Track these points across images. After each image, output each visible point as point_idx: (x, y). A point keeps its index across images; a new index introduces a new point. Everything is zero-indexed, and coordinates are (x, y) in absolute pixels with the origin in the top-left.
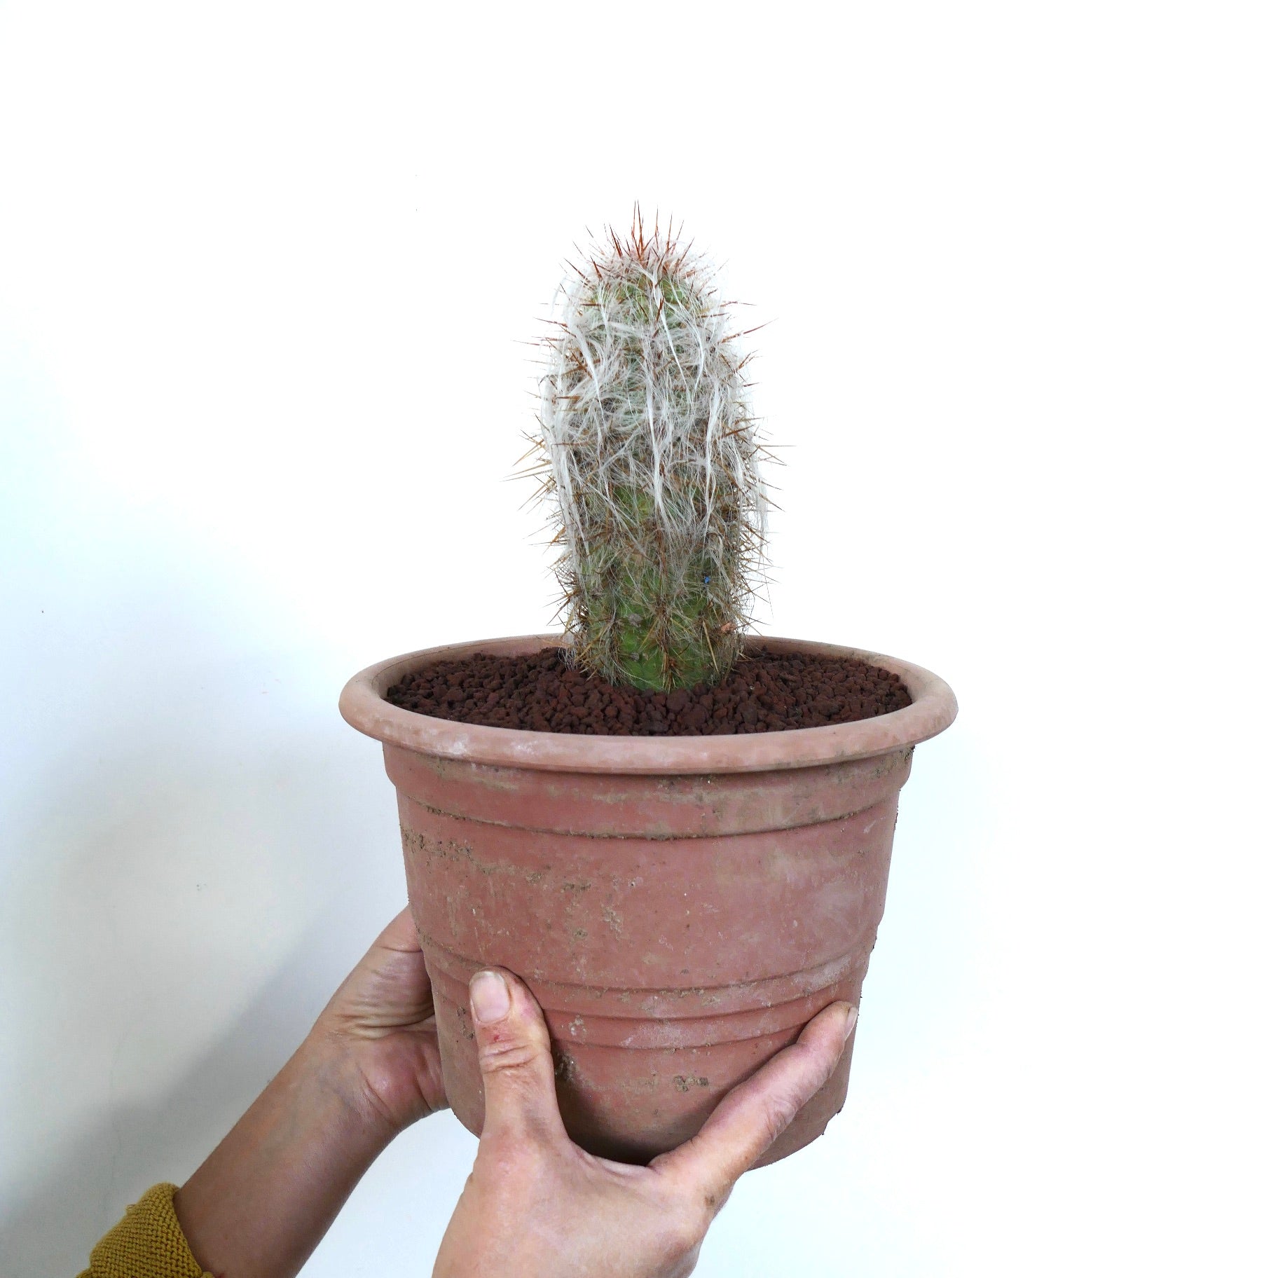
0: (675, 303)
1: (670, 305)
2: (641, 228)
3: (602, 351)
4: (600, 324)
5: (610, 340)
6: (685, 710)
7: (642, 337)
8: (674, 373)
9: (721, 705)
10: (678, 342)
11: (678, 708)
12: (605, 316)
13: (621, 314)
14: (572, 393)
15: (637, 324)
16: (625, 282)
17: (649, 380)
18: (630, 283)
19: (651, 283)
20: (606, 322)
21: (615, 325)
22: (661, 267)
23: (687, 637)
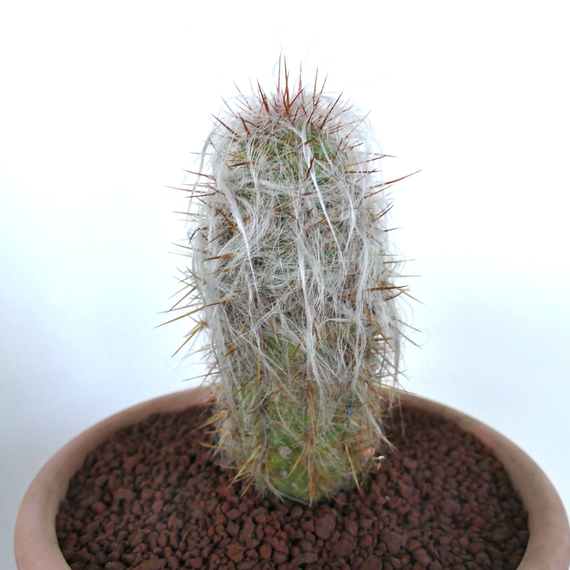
0: (323, 159)
1: (319, 163)
2: (287, 78)
3: (252, 210)
4: (250, 181)
5: (259, 200)
6: (333, 540)
7: (293, 195)
8: (325, 232)
9: (366, 532)
10: (328, 199)
11: (326, 537)
12: (254, 173)
13: (271, 172)
14: (223, 251)
15: (287, 182)
16: (274, 139)
17: (299, 239)
18: (279, 141)
19: (300, 140)
20: (255, 180)
21: (264, 182)
22: (310, 125)
23: (332, 463)
